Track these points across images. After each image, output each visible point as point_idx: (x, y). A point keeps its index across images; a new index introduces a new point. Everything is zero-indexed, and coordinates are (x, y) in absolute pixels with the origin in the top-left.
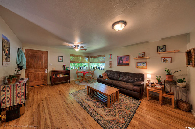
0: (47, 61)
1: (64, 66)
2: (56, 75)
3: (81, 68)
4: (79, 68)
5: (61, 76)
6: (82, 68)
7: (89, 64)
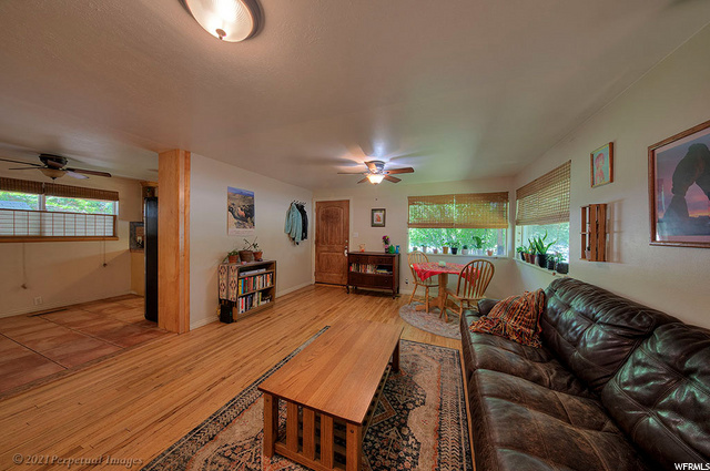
0: (348, 225)
1: (386, 240)
2: (358, 265)
3: (454, 251)
4: (445, 250)
5: (370, 270)
6: (459, 252)
7: (509, 230)
